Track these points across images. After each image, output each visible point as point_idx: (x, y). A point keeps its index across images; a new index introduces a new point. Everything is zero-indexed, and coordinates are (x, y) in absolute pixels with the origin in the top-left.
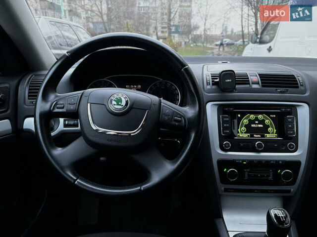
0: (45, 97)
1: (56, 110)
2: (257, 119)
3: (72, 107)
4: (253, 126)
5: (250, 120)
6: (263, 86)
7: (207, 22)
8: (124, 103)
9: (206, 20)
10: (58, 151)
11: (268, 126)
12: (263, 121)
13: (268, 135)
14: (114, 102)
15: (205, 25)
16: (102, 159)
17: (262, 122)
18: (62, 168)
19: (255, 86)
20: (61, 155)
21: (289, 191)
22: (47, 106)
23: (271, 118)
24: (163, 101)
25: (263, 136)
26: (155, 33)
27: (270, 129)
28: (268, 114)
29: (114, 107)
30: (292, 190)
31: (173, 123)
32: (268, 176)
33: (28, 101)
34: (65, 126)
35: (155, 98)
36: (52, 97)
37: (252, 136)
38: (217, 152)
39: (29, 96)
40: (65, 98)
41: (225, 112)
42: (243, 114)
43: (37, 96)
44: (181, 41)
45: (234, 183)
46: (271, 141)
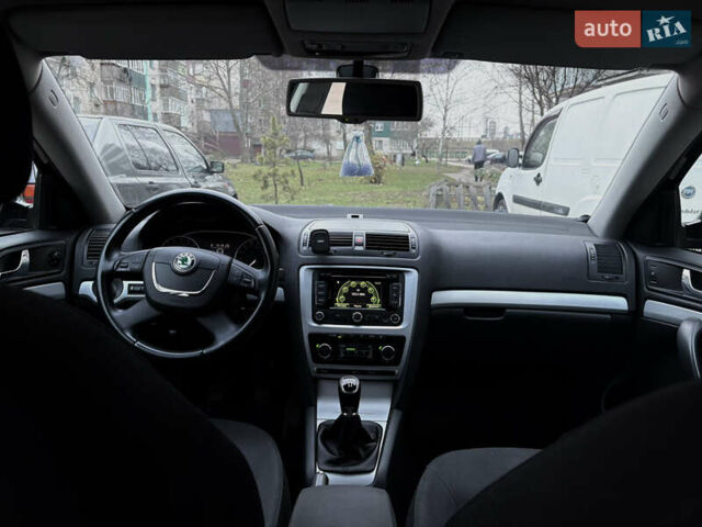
0: (108, 256)
1: (120, 269)
2: (358, 286)
3: (137, 267)
4: (353, 294)
5: (350, 288)
6: (367, 248)
7: (449, 113)
8: (189, 262)
9: (446, 110)
10: (118, 313)
11: (371, 295)
12: (366, 288)
13: (370, 306)
14: (179, 262)
15: (444, 119)
16: (172, 332)
17: (364, 290)
18: (122, 330)
19: (358, 248)
20: (122, 316)
21: (393, 373)
22: (110, 265)
23: (376, 286)
24: (235, 261)
25: (364, 306)
26: (342, 136)
27: (373, 298)
28: (373, 281)
29: (179, 267)
30: (397, 371)
31: (242, 284)
32: (367, 354)
33: (86, 261)
34: (130, 292)
35: (226, 259)
36: (116, 256)
37: (352, 306)
38: (309, 325)
39: (88, 255)
40: (129, 257)
41: (320, 278)
42: (343, 281)
43: (100, 256)
44: (395, 151)
45: (327, 362)
46: (373, 312)
